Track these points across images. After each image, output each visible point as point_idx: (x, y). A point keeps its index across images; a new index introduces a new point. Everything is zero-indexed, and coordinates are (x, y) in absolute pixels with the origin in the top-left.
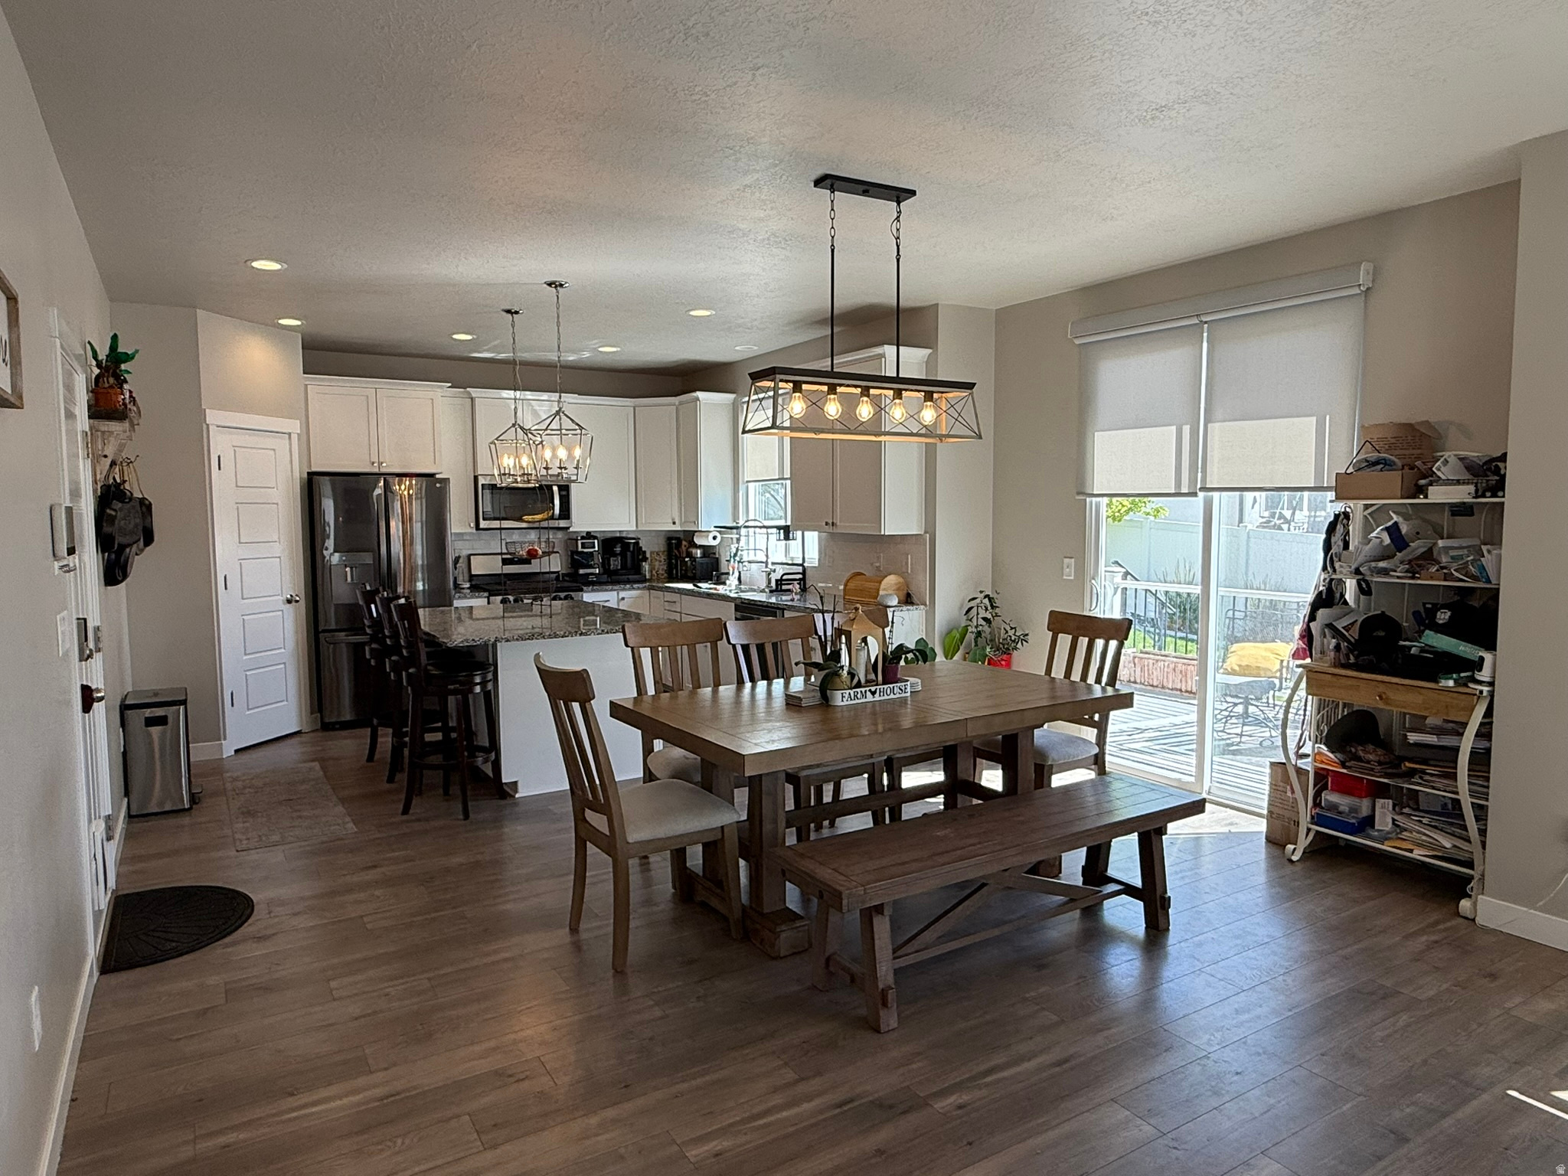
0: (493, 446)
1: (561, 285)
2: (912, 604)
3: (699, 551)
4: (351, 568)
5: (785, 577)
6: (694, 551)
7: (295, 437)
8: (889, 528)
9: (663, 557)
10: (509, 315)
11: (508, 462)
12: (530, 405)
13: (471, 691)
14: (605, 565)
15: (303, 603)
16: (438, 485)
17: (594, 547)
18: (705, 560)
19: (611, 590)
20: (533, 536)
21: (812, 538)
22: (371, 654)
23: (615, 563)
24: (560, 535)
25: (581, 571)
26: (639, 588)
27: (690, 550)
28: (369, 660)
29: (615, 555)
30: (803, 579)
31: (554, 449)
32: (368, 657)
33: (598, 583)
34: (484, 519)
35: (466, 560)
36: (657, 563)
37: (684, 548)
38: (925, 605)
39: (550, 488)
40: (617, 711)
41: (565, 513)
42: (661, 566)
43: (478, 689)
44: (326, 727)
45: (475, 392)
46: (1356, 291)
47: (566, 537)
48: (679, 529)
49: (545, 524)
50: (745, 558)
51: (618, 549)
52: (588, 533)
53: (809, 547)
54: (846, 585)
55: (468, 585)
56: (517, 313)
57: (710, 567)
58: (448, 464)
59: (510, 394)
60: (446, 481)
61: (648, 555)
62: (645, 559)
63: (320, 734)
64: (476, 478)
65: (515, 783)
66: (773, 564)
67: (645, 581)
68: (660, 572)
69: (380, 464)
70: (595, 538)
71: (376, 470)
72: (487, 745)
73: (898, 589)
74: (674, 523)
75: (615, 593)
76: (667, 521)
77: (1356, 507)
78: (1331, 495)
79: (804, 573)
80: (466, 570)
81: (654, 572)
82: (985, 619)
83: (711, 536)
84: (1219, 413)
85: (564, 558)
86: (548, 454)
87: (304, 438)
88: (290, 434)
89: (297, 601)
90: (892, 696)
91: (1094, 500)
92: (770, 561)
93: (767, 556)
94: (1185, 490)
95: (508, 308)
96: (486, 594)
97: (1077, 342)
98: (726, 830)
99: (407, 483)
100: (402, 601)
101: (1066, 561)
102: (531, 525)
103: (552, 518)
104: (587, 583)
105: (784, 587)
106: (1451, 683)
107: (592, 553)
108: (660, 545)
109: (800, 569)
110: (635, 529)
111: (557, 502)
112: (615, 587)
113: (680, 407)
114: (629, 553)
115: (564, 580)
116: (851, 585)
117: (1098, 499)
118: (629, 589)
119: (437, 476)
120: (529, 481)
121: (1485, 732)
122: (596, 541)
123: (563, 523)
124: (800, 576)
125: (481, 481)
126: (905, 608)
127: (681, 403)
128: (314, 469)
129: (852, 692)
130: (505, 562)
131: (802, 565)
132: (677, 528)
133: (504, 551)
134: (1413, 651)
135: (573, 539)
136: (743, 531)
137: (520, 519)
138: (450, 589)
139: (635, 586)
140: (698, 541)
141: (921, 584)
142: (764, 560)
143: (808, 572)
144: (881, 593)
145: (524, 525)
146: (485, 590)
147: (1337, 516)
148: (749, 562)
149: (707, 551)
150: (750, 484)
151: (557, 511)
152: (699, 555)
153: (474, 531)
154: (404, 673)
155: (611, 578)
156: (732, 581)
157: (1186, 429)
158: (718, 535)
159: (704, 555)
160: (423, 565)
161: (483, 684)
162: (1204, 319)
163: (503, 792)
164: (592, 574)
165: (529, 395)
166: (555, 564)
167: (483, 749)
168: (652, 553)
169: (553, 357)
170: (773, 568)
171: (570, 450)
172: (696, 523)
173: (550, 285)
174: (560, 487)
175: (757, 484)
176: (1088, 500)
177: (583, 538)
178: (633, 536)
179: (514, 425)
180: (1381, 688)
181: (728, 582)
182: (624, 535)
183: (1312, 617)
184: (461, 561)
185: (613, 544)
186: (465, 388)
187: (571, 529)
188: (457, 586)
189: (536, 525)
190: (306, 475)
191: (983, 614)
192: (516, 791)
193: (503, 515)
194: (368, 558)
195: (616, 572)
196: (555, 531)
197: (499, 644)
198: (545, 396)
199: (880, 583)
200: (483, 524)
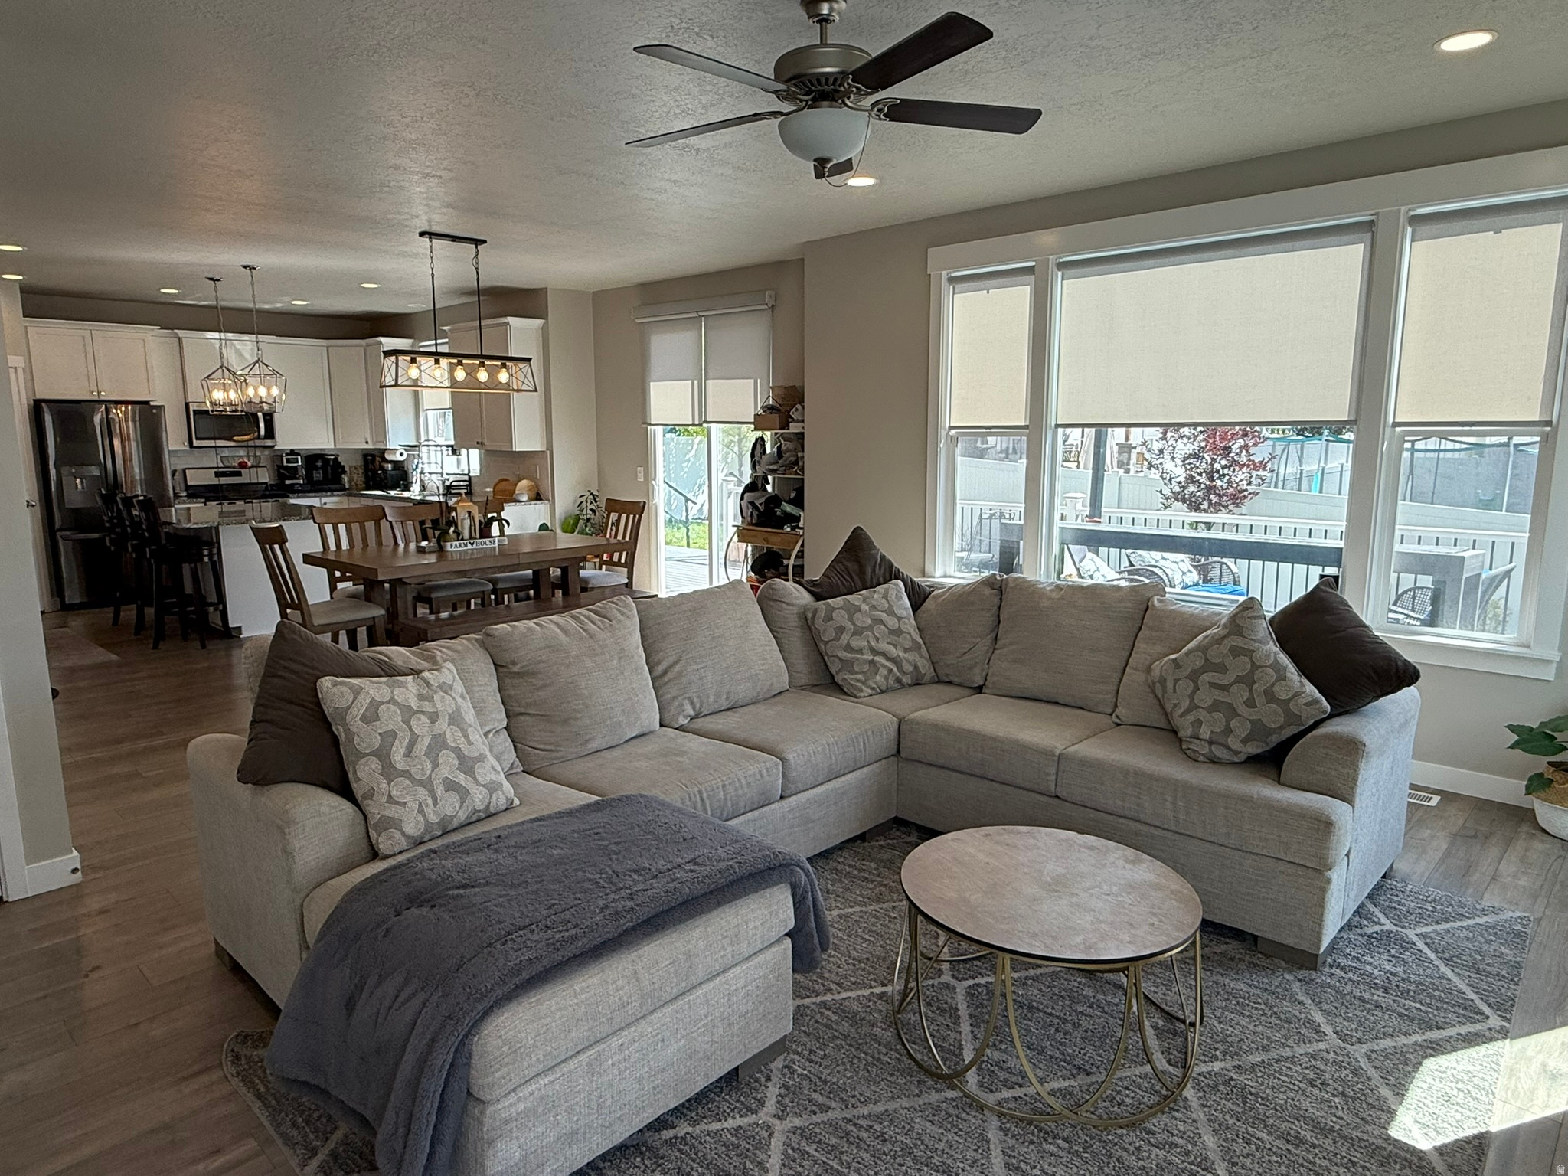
0: (204, 382)
1: (254, 268)
2: (541, 499)
3: (390, 466)
4: (81, 479)
5: (454, 484)
6: (386, 465)
7: (20, 371)
8: (518, 447)
9: (360, 471)
10: (212, 282)
11: (218, 395)
12: (233, 344)
13: (202, 560)
14: (309, 477)
15: (38, 508)
16: (154, 411)
17: (297, 462)
18: (394, 472)
19: (315, 497)
20: (242, 452)
21: (475, 454)
22: (111, 543)
23: (318, 476)
24: (267, 452)
25: (288, 482)
26: (338, 496)
27: (383, 464)
28: (110, 548)
29: (317, 469)
30: (470, 485)
31: (256, 389)
32: (108, 544)
33: (304, 492)
34: (197, 439)
35: (182, 474)
36: (355, 476)
37: (378, 463)
38: (549, 500)
39: (255, 415)
40: (309, 559)
41: (270, 433)
42: (359, 478)
43: (206, 559)
44: (66, 608)
45: (181, 333)
46: (766, 307)
47: (273, 454)
48: (371, 447)
49: (251, 443)
50: (426, 470)
51: (319, 464)
52: (292, 451)
53: (472, 461)
54: (494, 488)
55: (185, 494)
56: (218, 280)
57: (400, 477)
58: (161, 392)
59: (216, 335)
60: (160, 408)
61: (347, 469)
62: (344, 472)
63: (60, 613)
64: (187, 405)
65: (240, 628)
66: (447, 474)
67: (345, 489)
68: (359, 482)
69: (99, 393)
70: (298, 454)
71: (96, 398)
72: (216, 601)
73: (530, 490)
74: (367, 442)
75: (318, 499)
76: (361, 440)
77: (768, 435)
78: (752, 427)
79: (470, 480)
80: (182, 482)
81: (353, 483)
82: (591, 510)
83: (398, 453)
84: (710, 374)
85: (270, 471)
86: (251, 392)
87: (28, 370)
88: (16, 368)
89: (33, 506)
90: (485, 546)
91: (653, 428)
92: (444, 472)
93: (442, 468)
94: (697, 422)
95: (211, 276)
96: (203, 500)
97: (638, 321)
98: (376, 620)
99: (123, 409)
100: (142, 498)
101: (639, 468)
102: (239, 444)
103: (259, 438)
104: (292, 490)
105: (453, 491)
106: (789, 529)
107: (296, 467)
108: (358, 461)
109: (466, 478)
110: (333, 447)
111: (262, 425)
112: (317, 494)
113: (368, 348)
114: (329, 468)
115: (272, 490)
116: (500, 487)
117: (655, 427)
118: (330, 496)
119: (152, 403)
120: (237, 411)
121: (801, 555)
122: (299, 458)
123: (269, 443)
124: (467, 483)
125: (192, 408)
126: (533, 502)
127: (368, 345)
128: (38, 397)
129: (457, 543)
130: (217, 475)
131: (468, 475)
132: (370, 446)
133: (221, 465)
134: (778, 513)
135: (279, 455)
136: (424, 449)
137: (230, 439)
138: (169, 498)
139: (335, 493)
140: (389, 457)
141: (546, 487)
142: (440, 471)
143: (473, 480)
144: (517, 492)
145: (232, 444)
146: (201, 497)
147: (757, 440)
148: (430, 473)
149: (397, 465)
150: (428, 412)
151: (262, 432)
152: (390, 469)
153: (188, 448)
154: (147, 550)
155: (314, 487)
156: (416, 488)
157: (696, 382)
158: (403, 451)
159: (394, 469)
160: (141, 479)
161: (211, 556)
162: (701, 314)
163: (230, 635)
164: (297, 484)
165: (230, 336)
166: (264, 477)
167: (212, 604)
168: (350, 467)
169: (251, 305)
170: (447, 477)
171: (269, 389)
172: (384, 440)
173: (245, 267)
174: (264, 415)
175: (435, 412)
176: (649, 428)
177: (287, 455)
178: (332, 453)
179: (221, 367)
180: (766, 535)
181: (412, 489)
182: (326, 452)
183: (742, 498)
184: (177, 474)
185: (314, 459)
186: (172, 329)
187: (276, 448)
188: (176, 496)
189: (245, 444)
190: (32, 402)
191: (590, 507)
192: (241, 634)
193: (217, 436)
194: (95, 471)
195: (318, 482)
196: (262, 449)
197: (220, 527)
198: (246, 337)
199: (516, 485)
200: (196, 443)
